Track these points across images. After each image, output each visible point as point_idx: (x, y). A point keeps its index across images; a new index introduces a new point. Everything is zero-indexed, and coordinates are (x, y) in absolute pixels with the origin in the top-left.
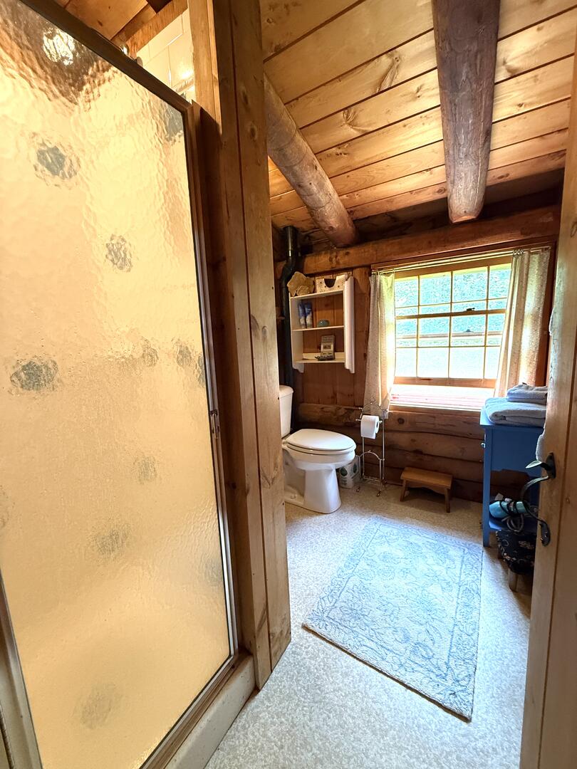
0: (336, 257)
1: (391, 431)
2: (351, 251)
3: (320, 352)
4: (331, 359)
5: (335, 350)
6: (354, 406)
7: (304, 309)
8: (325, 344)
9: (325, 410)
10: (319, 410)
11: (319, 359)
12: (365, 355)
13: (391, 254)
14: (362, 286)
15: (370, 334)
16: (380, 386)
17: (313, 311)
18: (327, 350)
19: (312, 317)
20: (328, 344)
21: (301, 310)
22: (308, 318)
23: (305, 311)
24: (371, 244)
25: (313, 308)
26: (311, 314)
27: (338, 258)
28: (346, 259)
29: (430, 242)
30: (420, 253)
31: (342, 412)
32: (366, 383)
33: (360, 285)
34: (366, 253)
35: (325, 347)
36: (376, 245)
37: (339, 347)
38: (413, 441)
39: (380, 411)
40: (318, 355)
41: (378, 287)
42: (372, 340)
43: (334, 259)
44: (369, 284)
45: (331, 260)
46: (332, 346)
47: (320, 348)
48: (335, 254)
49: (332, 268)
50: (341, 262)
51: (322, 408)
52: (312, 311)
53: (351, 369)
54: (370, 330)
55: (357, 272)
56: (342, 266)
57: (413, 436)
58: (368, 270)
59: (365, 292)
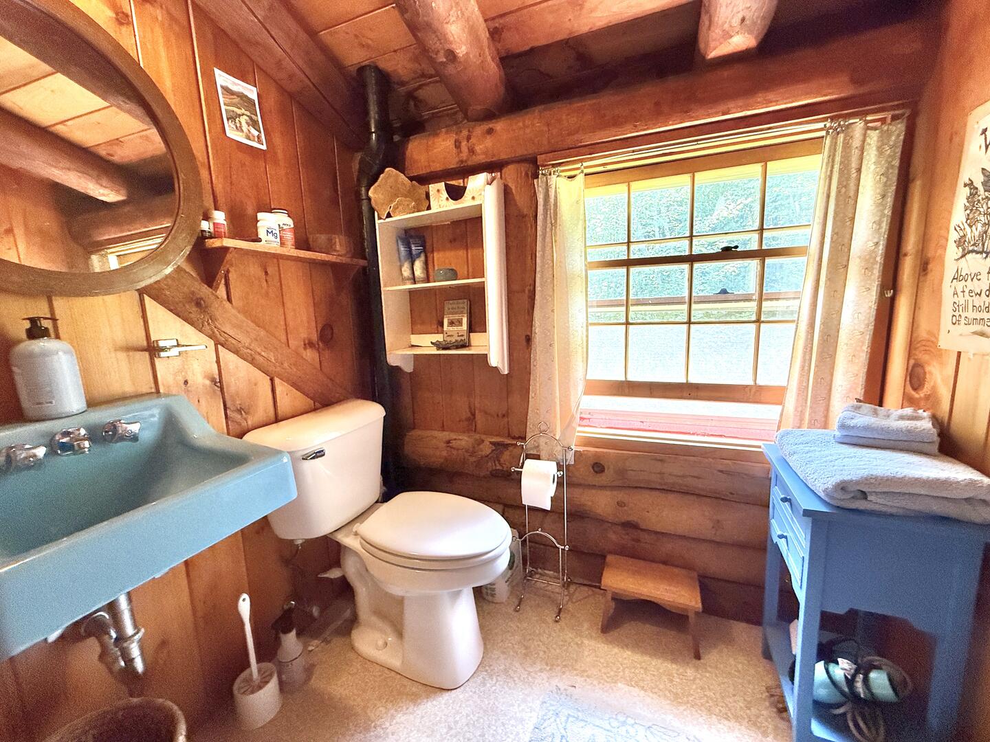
0: (469, 138)
1: (579, 485)
2: (499, 126)
3: (442, 332)
4: (464, 346)
5: (471, 329)
6: (510, 436)
7: (408, 246)
8: (452, 317)
9: (454, 444)
10: (443, 445)
11: (438, 345)
12: (529, 340)
13: (577, 131)
14: (521, 199)
15: (537, 297)
16: (558, 401)
17: (426, 251)
18: (456, 329)
19: (426, 263)
20: (457, 317)
21: (402, 249)
22: (418, 265)
23: (410, 251)
24: (537, 110)
25: (428, 244)
26: (423, 258)
27: (473, 140)
28: (489, 142)
29: (657, 104)
30: (636, 128)
31: (486, 449)
32: (531, 394)
33: (517, 198)
34: (528, 131)
35: (451, 323)
36: (547, 113)
37: (477, 323)
38: (621, 504)
39: (559, 448)
40: (439, 338)
41: (552, 200)
42: (541, 307)
43: (464, 144)
44: (534, 195)
45: (458, 145)
46: (465, 320)
47: (442, 324)
48: (465, 133)
49: (462, 161)
50: (478, 148)
51: (448, 442)
52: (424, 251)
53: (500, 366)
54: (538, 289)
55: (510, 171)
56: (480, 158)
57: (621, 495)
58: (533, 165)
59: (525, 211)
